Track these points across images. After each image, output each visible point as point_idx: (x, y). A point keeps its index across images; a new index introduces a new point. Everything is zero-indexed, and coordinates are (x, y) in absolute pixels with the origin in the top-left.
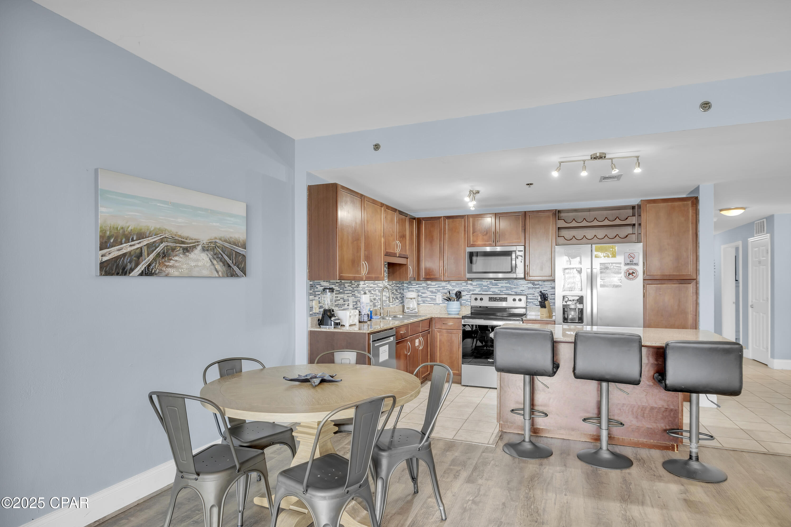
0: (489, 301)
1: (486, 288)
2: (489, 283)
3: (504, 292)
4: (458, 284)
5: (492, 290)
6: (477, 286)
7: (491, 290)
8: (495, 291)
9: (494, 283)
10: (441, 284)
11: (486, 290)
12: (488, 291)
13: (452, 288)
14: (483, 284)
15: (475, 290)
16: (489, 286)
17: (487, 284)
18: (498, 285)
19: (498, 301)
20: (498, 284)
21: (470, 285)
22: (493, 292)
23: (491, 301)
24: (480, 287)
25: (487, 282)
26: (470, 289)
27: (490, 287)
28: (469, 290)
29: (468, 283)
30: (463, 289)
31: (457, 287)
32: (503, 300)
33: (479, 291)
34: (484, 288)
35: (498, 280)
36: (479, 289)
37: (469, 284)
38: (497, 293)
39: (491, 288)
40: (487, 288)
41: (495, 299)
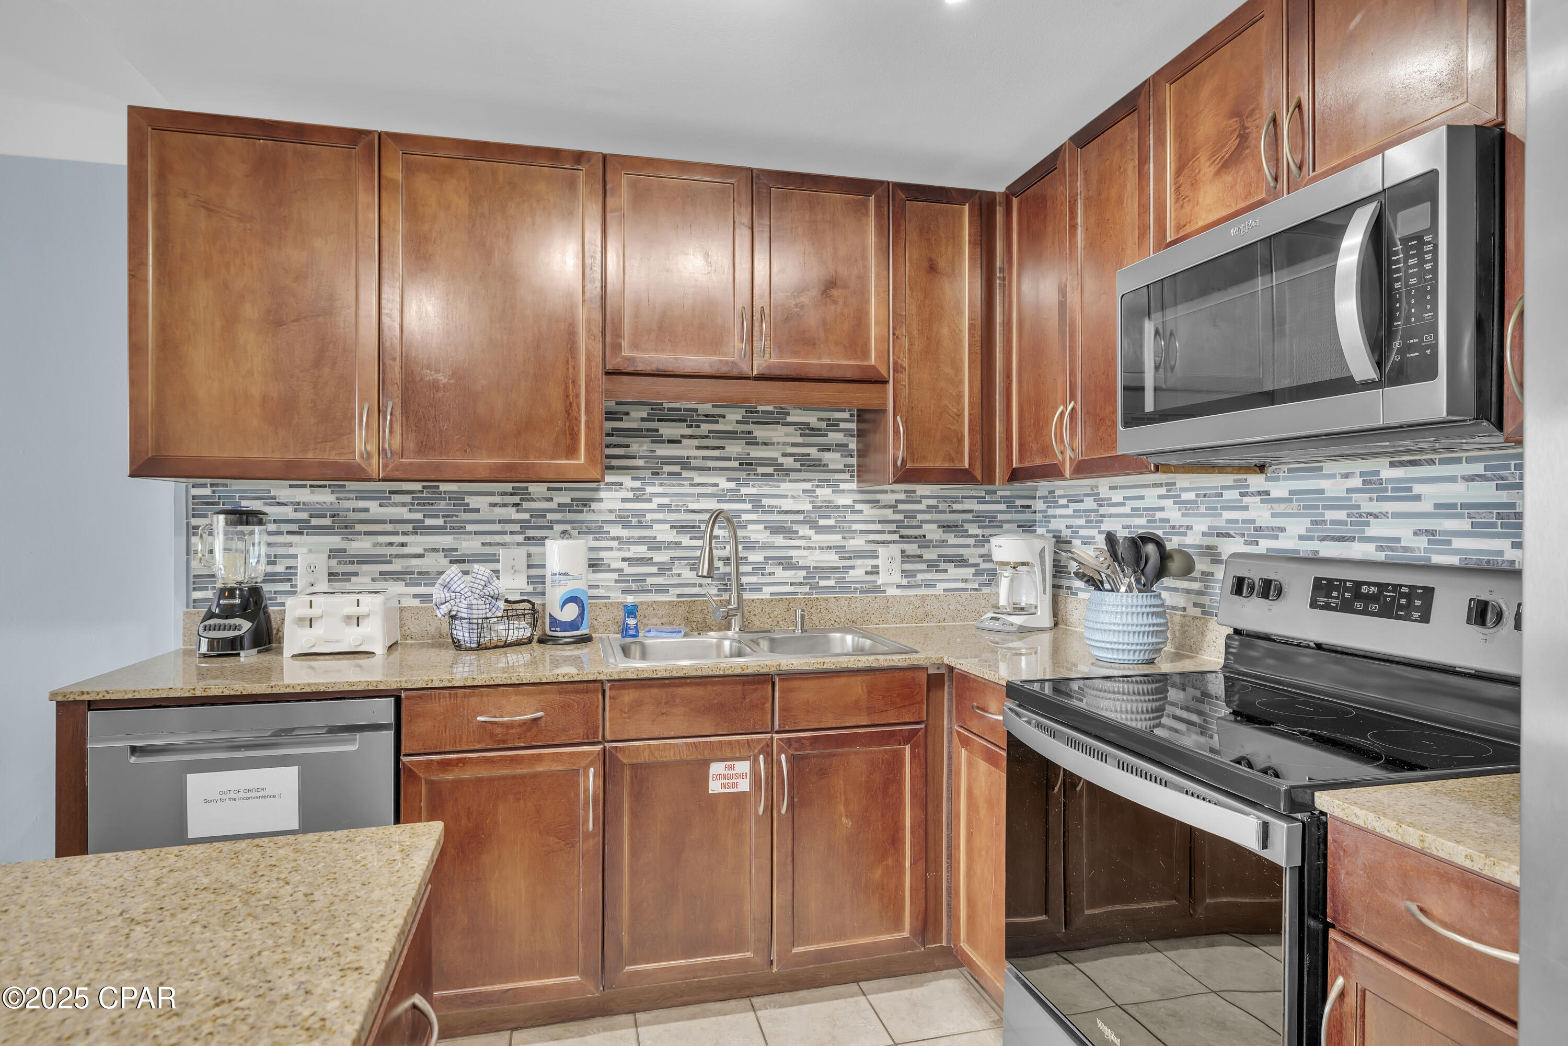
0: (1314, 605)
1: (1341, 515)
2: (1357, 482)
3: (1458, 543)
4: (1205, 495)
5: (1376, 529)
6: (1293, 507)
7: (1370, 532)
8: (1398, 540)
9: (1389, 481)
10: (1142, 498)
11: (1340, 531)
12: (1352, 539)
13: (1183, 515)
14: (1322, 491)
15: (1282, 530)
16: (1358, 506)
17: (1349, 491)
18: (1418, 498)
19: (1365, 612)
20: (1417, 489)
21: (1258, 499)
22: (1382, 542)
23: (1327, 607)
24: (1305, 507)
25: (1346, 476)
26: (1257, 525)
27: (1367, 507)
28: (1256, 529)
29: (1251, 490)
30: (1228, 521)
31: (1202, 510)
32: (1401, 607)
33: (1301, 538)
34: (1330, 515)
35: (1413, 463)
36: (1298, 526)
37: (1253, 494)
38: (1406, 549)
39: (1372, 520)
40: (1349, 516)
41: (1348, 595)
